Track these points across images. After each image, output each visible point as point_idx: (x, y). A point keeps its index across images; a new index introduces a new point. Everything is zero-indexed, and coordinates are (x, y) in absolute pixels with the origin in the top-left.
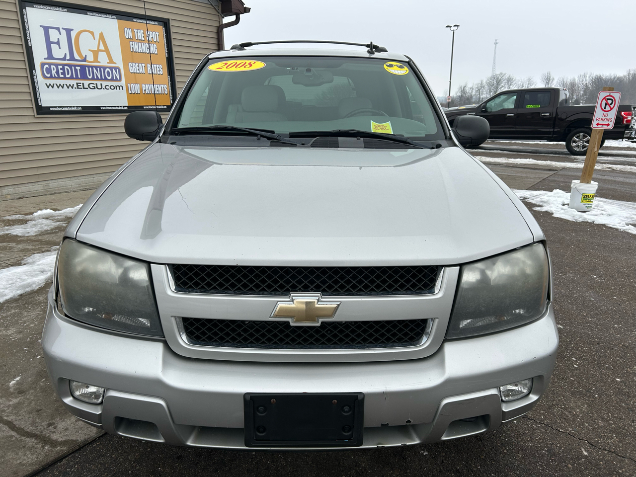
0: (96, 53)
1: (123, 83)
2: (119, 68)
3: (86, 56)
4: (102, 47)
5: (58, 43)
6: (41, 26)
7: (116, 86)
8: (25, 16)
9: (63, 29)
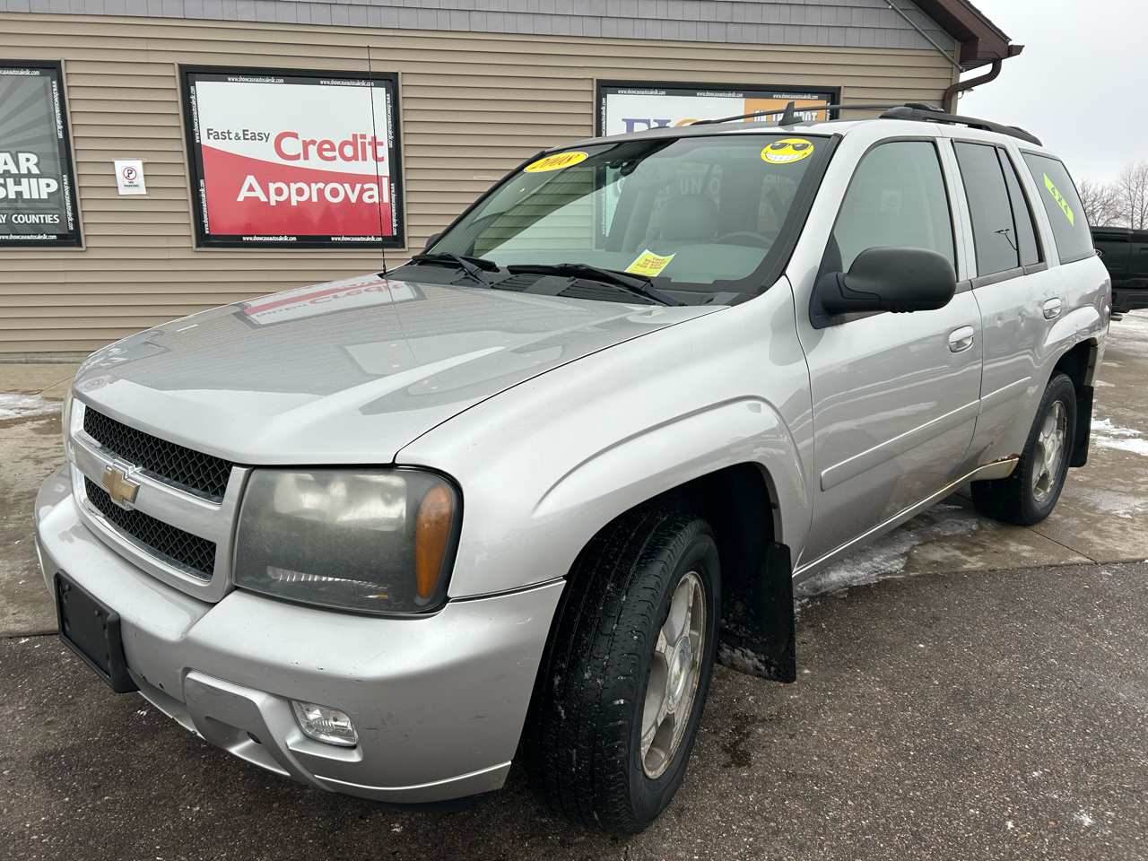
6: (623, 120)
8: (603, 108)
9: (655, 121)
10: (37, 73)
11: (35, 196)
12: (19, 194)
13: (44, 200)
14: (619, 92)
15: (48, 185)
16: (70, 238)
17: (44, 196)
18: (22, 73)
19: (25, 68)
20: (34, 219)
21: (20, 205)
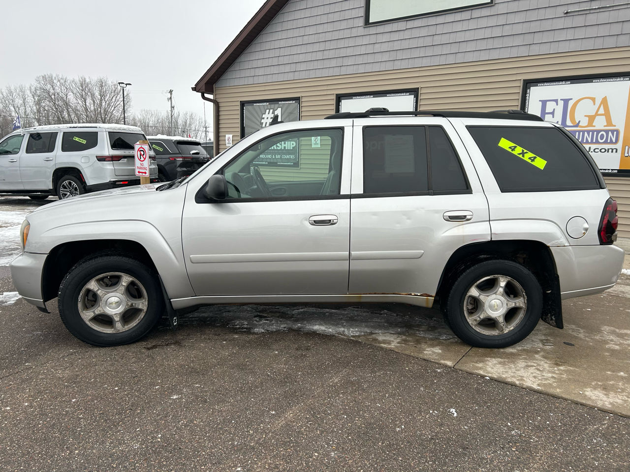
0: (591, 119)
1: (619, 146)
2: (618, 132)
3: (580, 121)
4: (602, 111)
5: (553, 113)
6: (540, 101)
7: (608, 149)
8: (528, 95)
9: (561, 100)
10: (294, 102)
11: (289, 148)
12: (285, 147)
13: (291, 150)
14: (539, 85)
15: (293, 144)
16: (296, 165)
17: (291, 148)
18: (290, 102)
19: (291, 100)
20: (288, 157)
21: (284, 152)
